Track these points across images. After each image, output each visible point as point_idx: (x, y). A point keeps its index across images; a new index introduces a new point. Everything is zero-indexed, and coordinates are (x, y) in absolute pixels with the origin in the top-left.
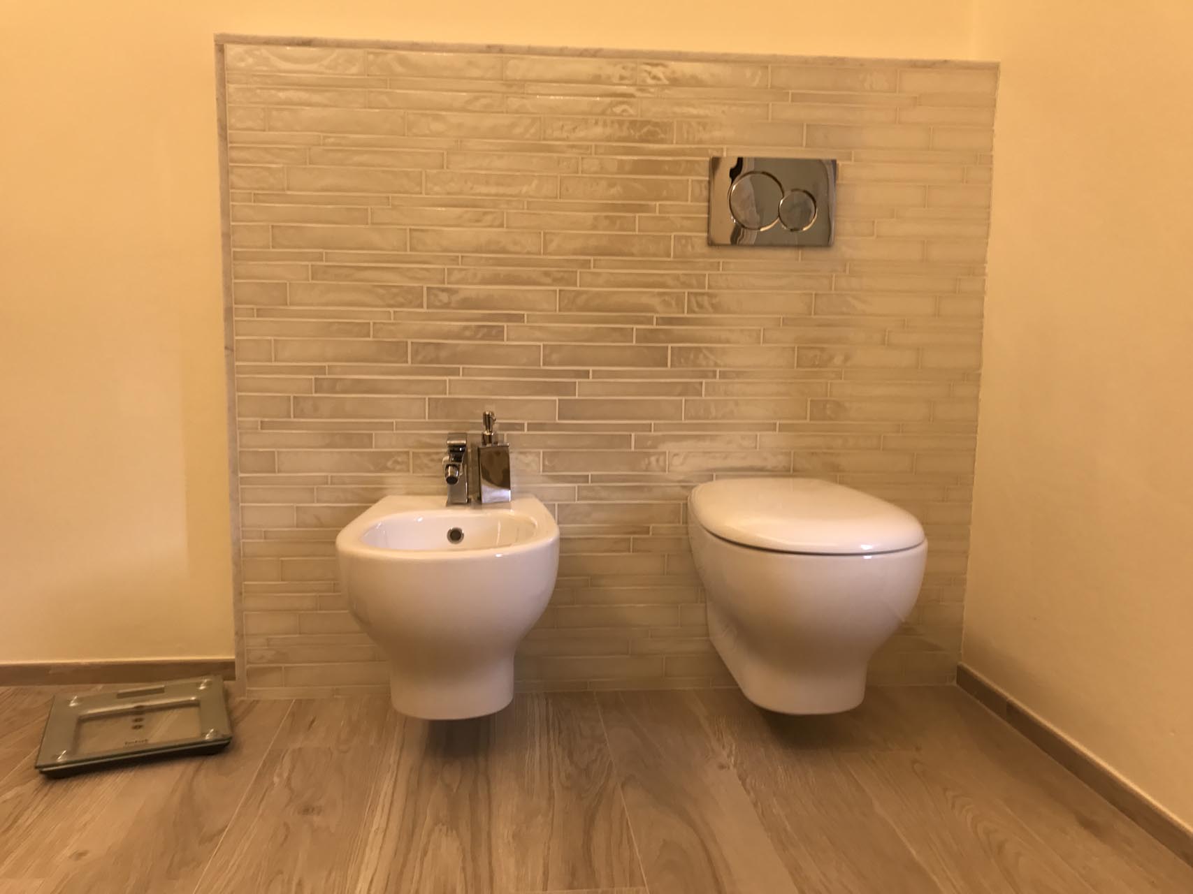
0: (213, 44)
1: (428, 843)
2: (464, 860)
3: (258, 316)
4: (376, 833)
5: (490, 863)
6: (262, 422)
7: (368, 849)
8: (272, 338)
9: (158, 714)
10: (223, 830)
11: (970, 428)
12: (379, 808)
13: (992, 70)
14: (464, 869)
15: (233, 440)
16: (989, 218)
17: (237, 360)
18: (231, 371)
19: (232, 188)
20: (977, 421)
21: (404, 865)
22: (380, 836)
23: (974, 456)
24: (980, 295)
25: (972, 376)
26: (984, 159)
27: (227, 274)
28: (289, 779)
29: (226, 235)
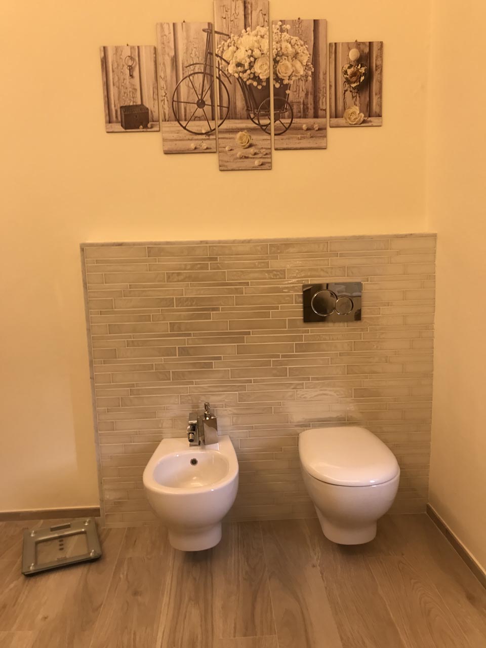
0: (79, 247)
1: (186, 611)
2: (201, 621)
3: (104, 364)
4: (165, 605)
5: (212, 622)
6: (108, 409)
7: (161, 616)
8: (111, 373)
9: (70, 538)
10: (101, 605)
11: (429, 398)
12: (166, 593)
13: (434, 236)
14: (201, 626)
15: (95, 417)
16: (434, 304)
17: (96, 383)
18: (93, 387)
19: (90, 309)
20: (432, 395)
21: (177, 624)
22: (166, 608)
23: (431, 411)
24: (431, 339)
25: (429, 375)
26: (432, 277)
27: (89, 346)
28: (127, 575)
29: (89, 330)
